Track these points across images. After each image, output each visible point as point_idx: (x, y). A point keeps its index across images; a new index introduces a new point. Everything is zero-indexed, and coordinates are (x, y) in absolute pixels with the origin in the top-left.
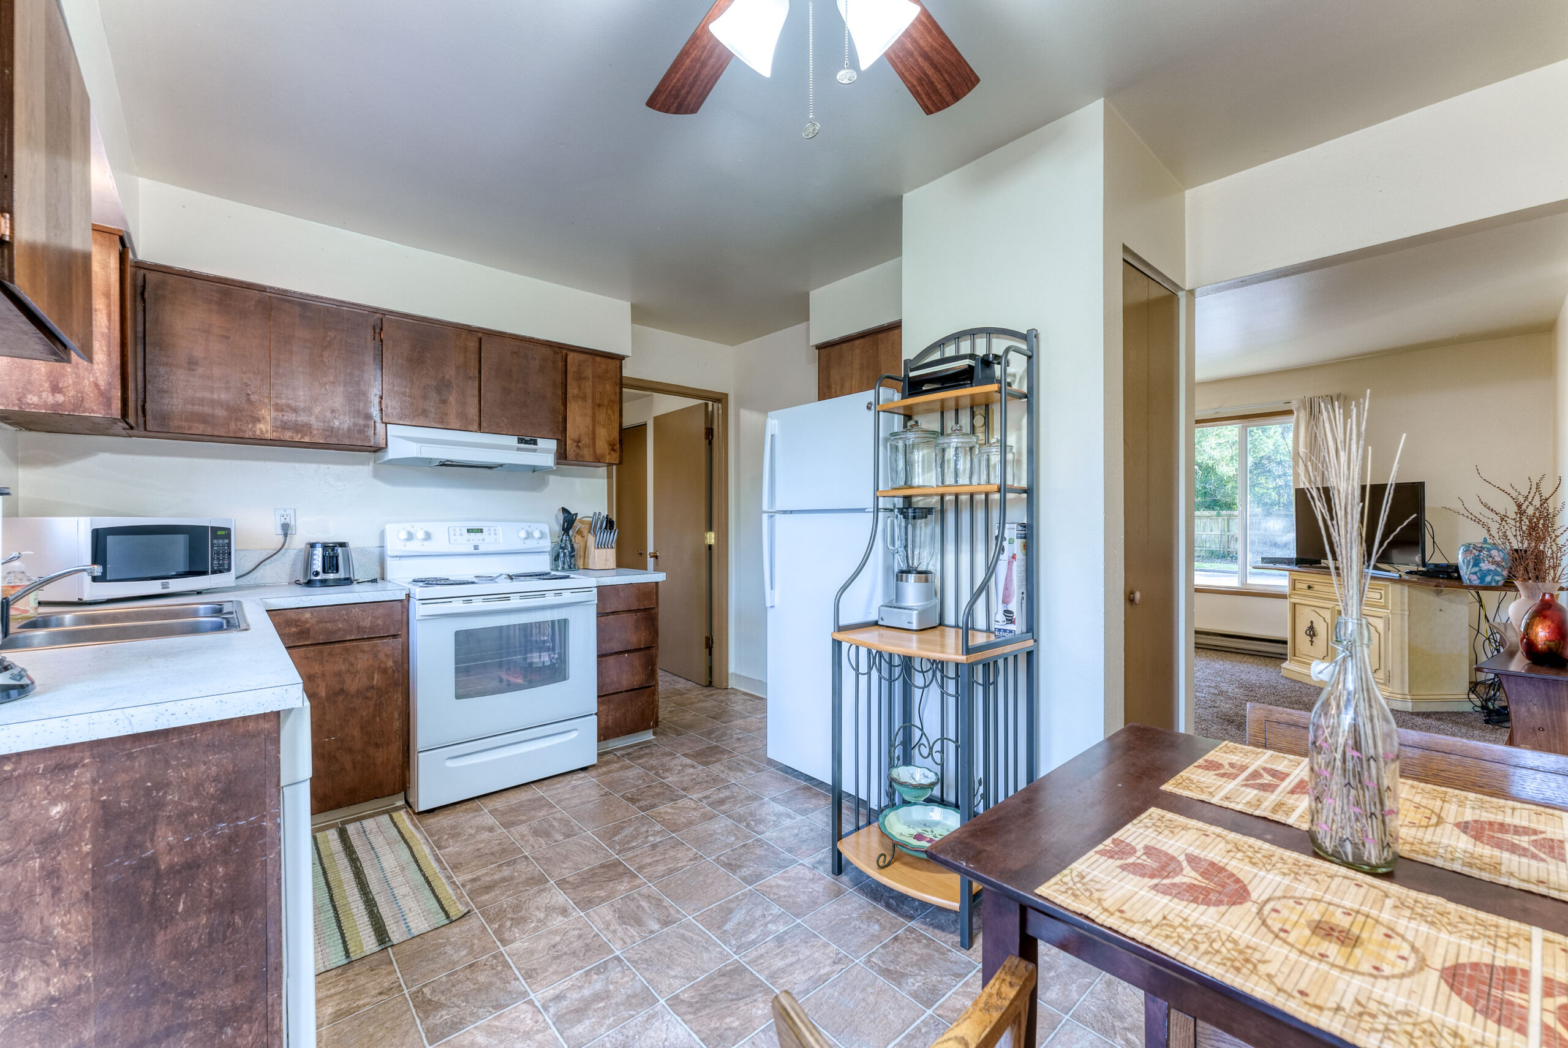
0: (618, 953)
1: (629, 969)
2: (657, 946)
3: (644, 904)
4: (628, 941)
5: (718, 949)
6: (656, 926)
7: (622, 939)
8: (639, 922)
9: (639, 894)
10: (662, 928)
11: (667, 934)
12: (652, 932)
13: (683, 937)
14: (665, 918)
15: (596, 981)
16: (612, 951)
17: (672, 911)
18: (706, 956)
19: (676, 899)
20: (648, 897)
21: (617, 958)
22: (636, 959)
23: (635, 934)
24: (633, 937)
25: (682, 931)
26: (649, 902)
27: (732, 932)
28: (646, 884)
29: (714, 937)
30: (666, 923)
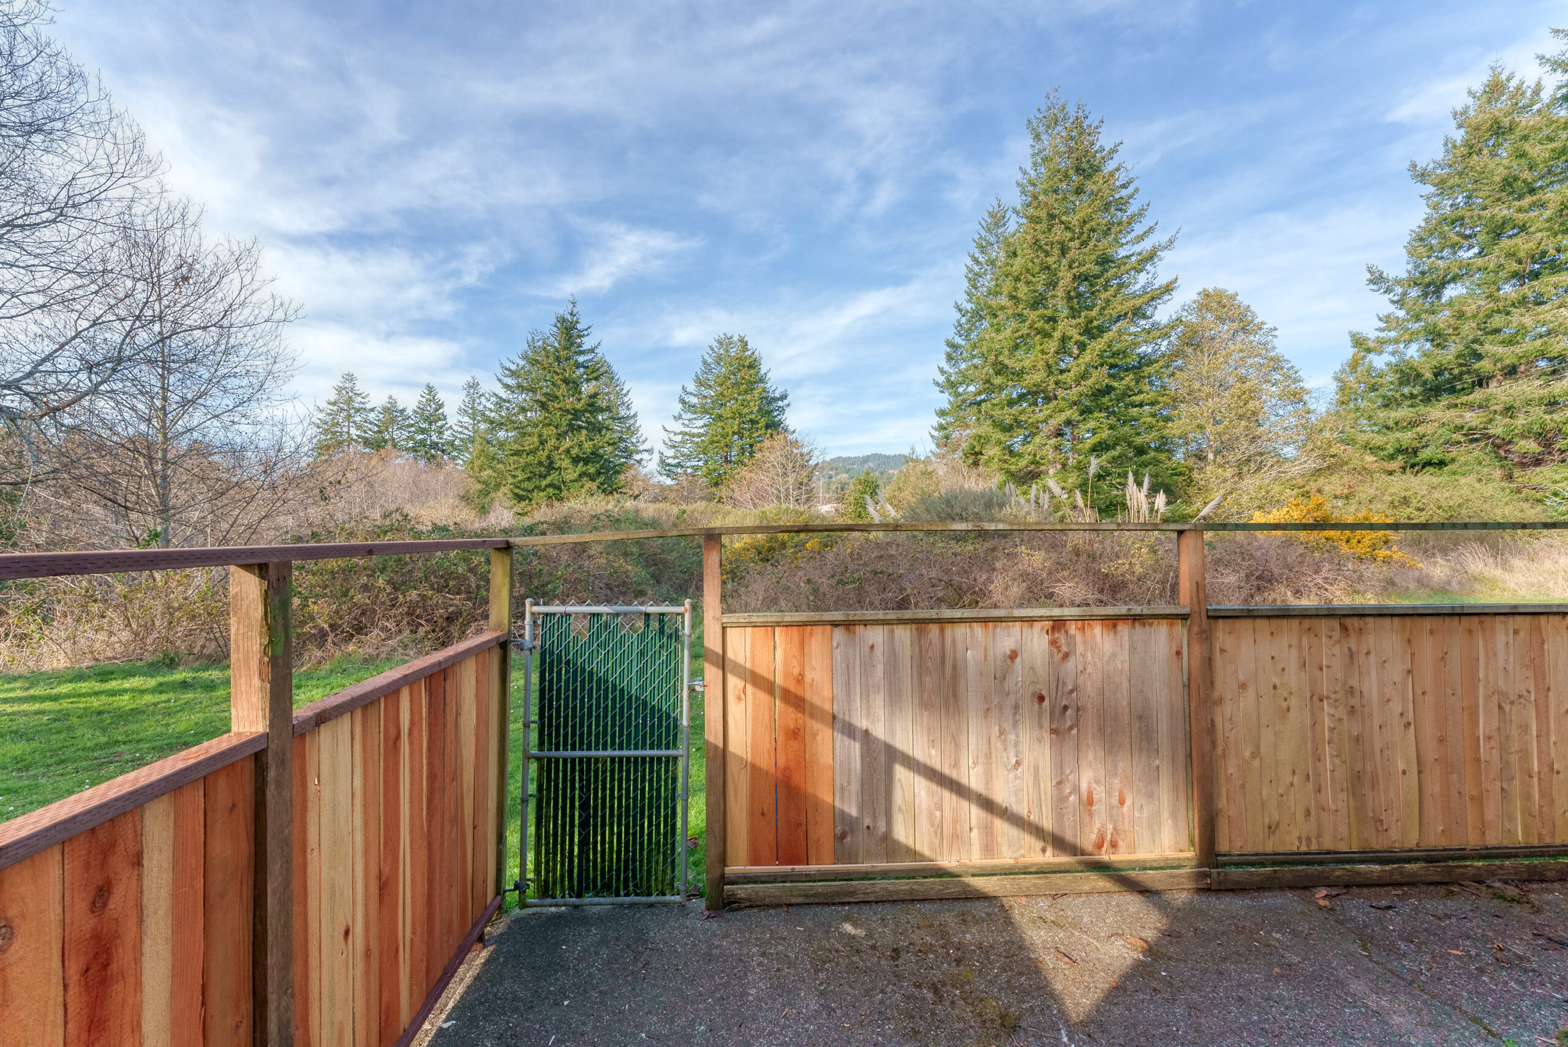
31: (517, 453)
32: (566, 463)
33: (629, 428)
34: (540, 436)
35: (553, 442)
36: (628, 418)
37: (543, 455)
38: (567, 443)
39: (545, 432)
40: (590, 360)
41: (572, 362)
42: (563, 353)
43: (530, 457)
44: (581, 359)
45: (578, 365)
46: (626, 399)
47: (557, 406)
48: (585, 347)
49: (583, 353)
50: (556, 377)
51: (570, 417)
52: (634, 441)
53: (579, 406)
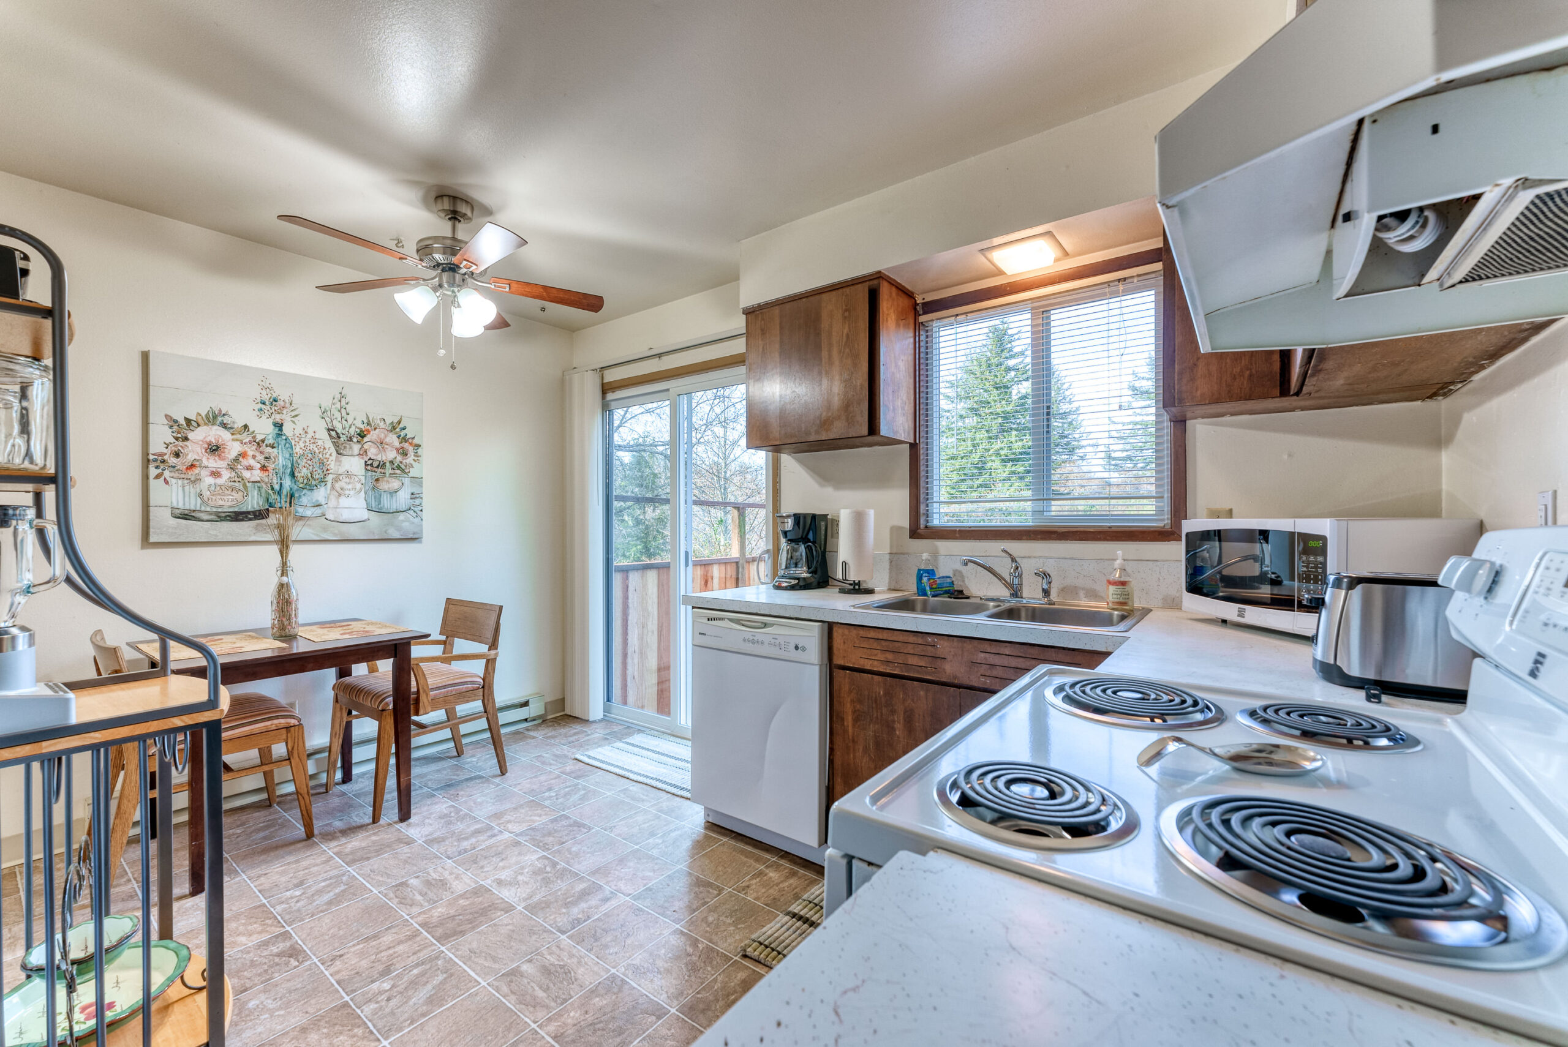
0: (563, 937)
1: (550, 925)
2: (524, 948)
3: (540, 994)
4: (554, 948)
5: (459, 953)
6: (525, 967)
7: (561, 949)
8: (546, 971)
9: (547, 1007)
10: (518, 966)
11: (512, 961)
12: (530, 961)
13: (494, 959)
14: (514, 979)
15: (579, 914)
16: (569, 937)
17: (505, 989)
18: (474, 945)
19: (498, 1006)
20: (535, 1004)
21: (563, 932)
22: (545, 934)
23: (548, 957)
24: (550, 954)
25: (496, 966)
26: (534, 998)
27: (439, 972)
28: (540, 1026)
29: (461, 964)
30: (515, 973)
31: (954, 458)
32: (997, 463)
33: (1070, 423)
34: (973, 440)
35: (985, 445)
36: (1069, 413)
37: (975, 458)
38: (998, 445)
39: (978, 436)
40: (1020, 363)
41: (1003, 367)
42: (995, 361)
43: (964, 460)
44: (1011, 363)
45: (1009, 369)
46: (1067, 393)
47: (987, 411)
48: (1016, 350)
49: (1012, 357)
50: (987, 384)
51: (1000, 420)
52: (1077, 436)
53: (1008, 409)
